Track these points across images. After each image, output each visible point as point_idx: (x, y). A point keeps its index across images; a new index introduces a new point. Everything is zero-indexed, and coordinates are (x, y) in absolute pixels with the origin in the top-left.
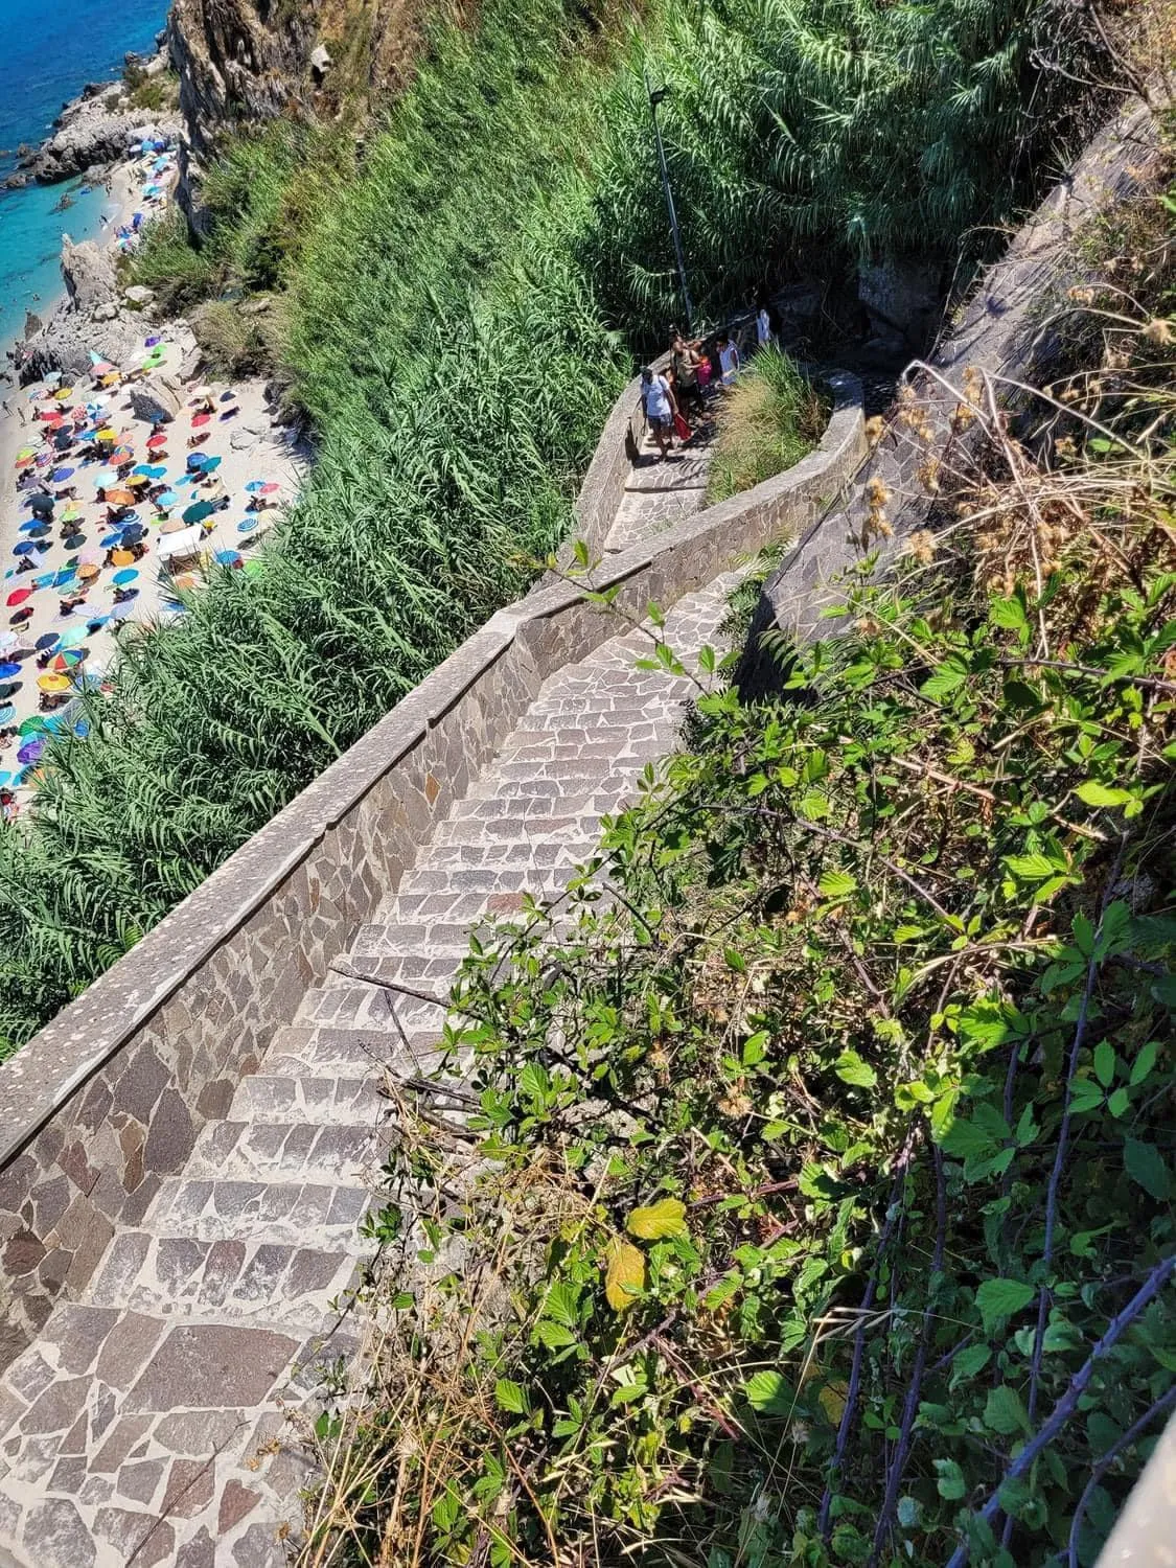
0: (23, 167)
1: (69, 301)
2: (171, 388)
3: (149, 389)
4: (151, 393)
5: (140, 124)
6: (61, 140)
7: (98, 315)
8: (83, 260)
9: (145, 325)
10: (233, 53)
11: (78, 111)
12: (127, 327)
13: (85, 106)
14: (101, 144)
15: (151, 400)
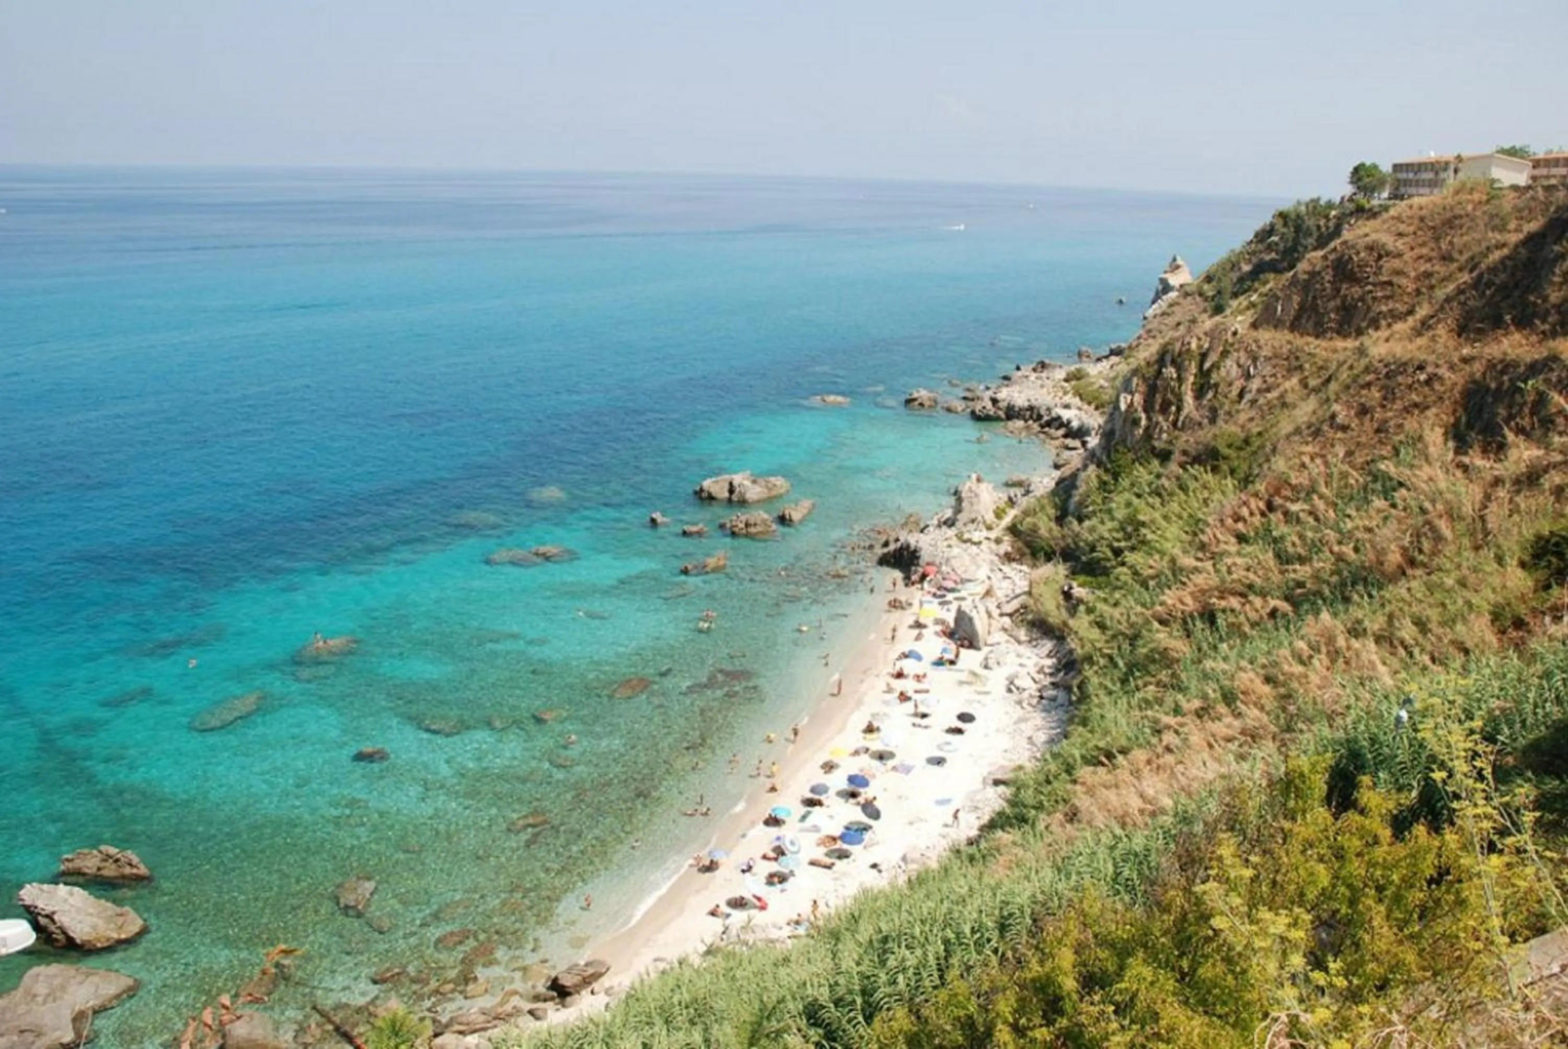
0: (965, 398)
1: (949, 513)
2: (990, 616)
3: (974, 611)
4: (974, 614)
5: (1067, 407)
6: (1004, 394)
7: (966, 536)
8: (977, 495)
9: (996, 559)
10: (1164, 410)
11: (1027, 377)
12: (982, 555)
13: (1033, 376)
14: (1031, 408)
15: (971, 619)
